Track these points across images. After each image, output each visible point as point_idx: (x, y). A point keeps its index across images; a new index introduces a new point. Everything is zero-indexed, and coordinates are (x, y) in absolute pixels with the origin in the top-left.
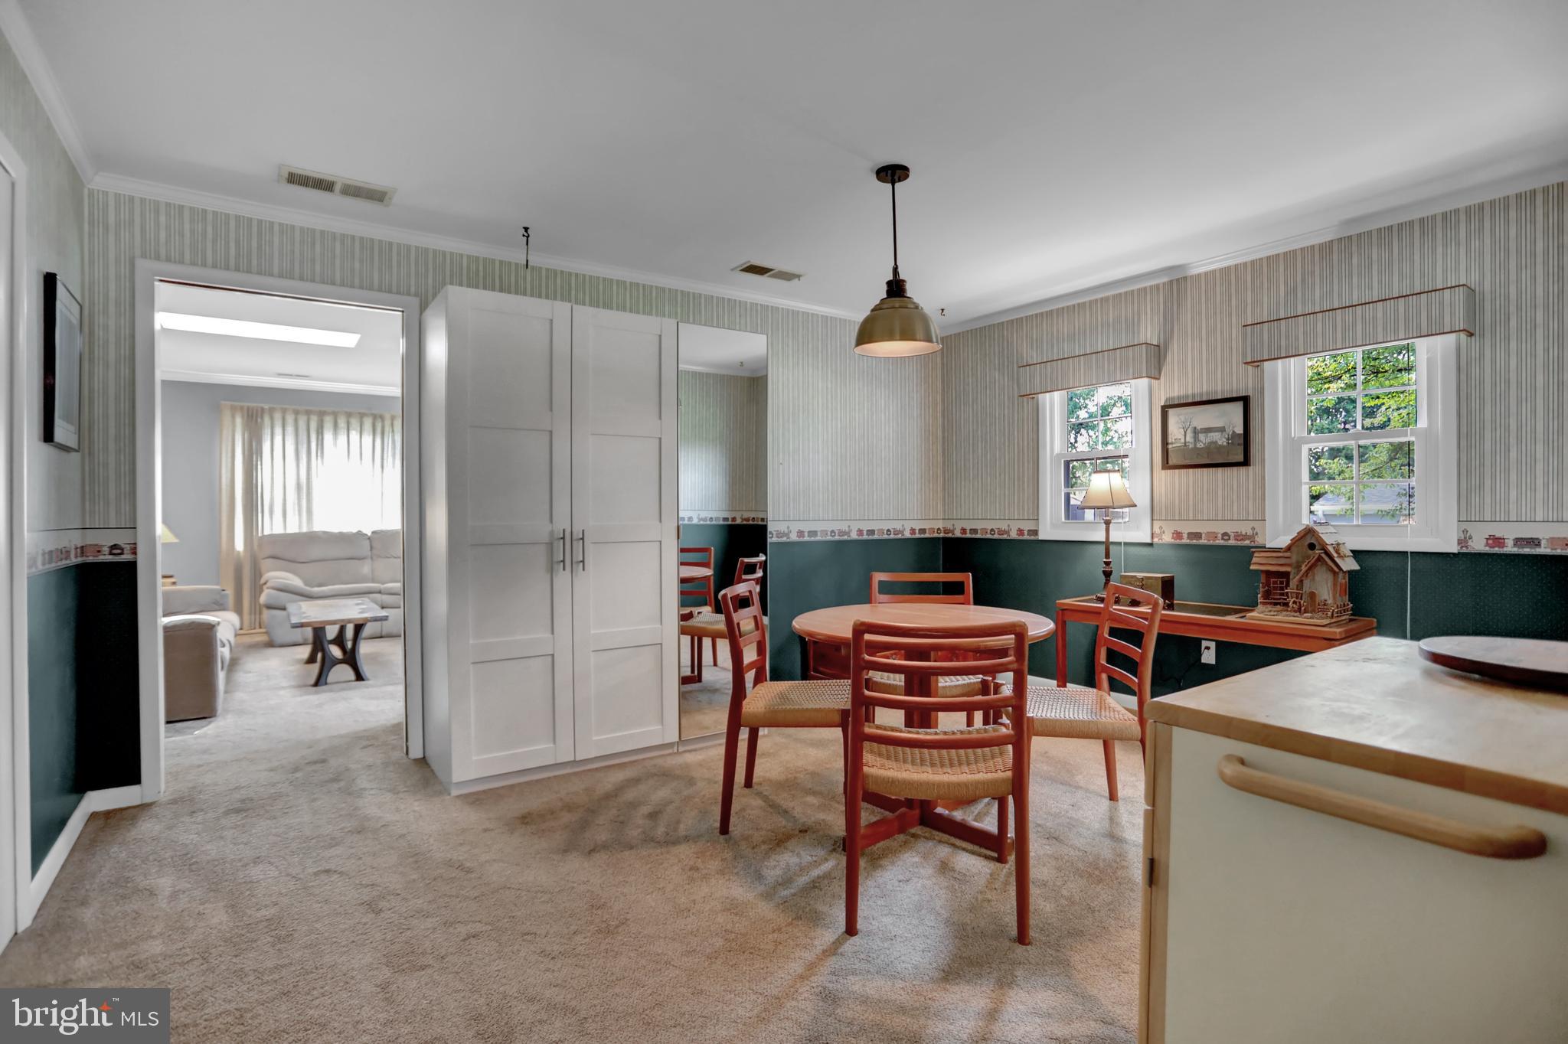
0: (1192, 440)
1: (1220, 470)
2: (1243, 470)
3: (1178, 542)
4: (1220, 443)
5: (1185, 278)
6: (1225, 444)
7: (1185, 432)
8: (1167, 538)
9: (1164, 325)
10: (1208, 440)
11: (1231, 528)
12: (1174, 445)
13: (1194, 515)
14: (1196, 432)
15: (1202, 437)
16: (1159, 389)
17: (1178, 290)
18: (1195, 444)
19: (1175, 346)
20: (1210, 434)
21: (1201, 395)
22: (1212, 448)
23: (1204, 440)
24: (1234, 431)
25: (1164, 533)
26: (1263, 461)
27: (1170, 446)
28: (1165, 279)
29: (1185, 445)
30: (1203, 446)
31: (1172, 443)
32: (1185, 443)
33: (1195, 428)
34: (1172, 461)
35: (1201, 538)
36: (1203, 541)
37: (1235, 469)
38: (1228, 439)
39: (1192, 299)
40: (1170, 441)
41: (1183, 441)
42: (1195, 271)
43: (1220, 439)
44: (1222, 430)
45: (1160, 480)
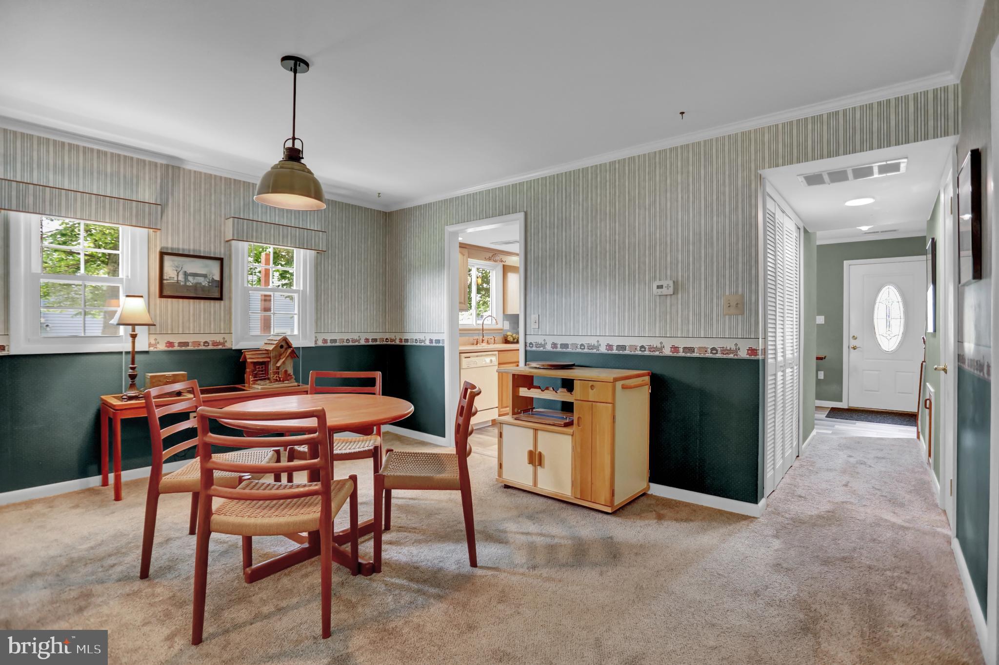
0: (183, 280)
1: (202, 301)
2: (217, 303)
3: (170, 349)
4: (203, 284)
5: (179, 168)
6: (207, 285)
7: (178, 273)
8: (162, 347)
9: (161, 194)
10: (195, 281)
11: (210, 338)
12: (168, 281)
13: (183, 330)
14: (186, 274)
15: (190, 278)
16: (156, 239)
17: (173, 175)
18: (186, 283)
19: (170, 212)
20: (196, 278)
21: (189, 250)
22: (196, 287)
23: (192, 281)
24: (213, 279)
25: (158, 343)
26: (230, 299)
27: (165, 282)
28: (164, 162)
29: (178, 283)
30: (191, 284)
31: (167, 280)
32: (178, 281)
33: (186, 272)
34: (165, 293)
35: (188, 346)
36: (190, 348)
37: (212, 302)
38: (209, 282)
39: (184, 184)
40: (165, 277)
41: (176, 279)
42: (188, 167)
43: (204, 282)
44: (205, 276)
45: (155, 305)
